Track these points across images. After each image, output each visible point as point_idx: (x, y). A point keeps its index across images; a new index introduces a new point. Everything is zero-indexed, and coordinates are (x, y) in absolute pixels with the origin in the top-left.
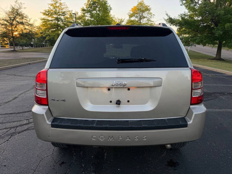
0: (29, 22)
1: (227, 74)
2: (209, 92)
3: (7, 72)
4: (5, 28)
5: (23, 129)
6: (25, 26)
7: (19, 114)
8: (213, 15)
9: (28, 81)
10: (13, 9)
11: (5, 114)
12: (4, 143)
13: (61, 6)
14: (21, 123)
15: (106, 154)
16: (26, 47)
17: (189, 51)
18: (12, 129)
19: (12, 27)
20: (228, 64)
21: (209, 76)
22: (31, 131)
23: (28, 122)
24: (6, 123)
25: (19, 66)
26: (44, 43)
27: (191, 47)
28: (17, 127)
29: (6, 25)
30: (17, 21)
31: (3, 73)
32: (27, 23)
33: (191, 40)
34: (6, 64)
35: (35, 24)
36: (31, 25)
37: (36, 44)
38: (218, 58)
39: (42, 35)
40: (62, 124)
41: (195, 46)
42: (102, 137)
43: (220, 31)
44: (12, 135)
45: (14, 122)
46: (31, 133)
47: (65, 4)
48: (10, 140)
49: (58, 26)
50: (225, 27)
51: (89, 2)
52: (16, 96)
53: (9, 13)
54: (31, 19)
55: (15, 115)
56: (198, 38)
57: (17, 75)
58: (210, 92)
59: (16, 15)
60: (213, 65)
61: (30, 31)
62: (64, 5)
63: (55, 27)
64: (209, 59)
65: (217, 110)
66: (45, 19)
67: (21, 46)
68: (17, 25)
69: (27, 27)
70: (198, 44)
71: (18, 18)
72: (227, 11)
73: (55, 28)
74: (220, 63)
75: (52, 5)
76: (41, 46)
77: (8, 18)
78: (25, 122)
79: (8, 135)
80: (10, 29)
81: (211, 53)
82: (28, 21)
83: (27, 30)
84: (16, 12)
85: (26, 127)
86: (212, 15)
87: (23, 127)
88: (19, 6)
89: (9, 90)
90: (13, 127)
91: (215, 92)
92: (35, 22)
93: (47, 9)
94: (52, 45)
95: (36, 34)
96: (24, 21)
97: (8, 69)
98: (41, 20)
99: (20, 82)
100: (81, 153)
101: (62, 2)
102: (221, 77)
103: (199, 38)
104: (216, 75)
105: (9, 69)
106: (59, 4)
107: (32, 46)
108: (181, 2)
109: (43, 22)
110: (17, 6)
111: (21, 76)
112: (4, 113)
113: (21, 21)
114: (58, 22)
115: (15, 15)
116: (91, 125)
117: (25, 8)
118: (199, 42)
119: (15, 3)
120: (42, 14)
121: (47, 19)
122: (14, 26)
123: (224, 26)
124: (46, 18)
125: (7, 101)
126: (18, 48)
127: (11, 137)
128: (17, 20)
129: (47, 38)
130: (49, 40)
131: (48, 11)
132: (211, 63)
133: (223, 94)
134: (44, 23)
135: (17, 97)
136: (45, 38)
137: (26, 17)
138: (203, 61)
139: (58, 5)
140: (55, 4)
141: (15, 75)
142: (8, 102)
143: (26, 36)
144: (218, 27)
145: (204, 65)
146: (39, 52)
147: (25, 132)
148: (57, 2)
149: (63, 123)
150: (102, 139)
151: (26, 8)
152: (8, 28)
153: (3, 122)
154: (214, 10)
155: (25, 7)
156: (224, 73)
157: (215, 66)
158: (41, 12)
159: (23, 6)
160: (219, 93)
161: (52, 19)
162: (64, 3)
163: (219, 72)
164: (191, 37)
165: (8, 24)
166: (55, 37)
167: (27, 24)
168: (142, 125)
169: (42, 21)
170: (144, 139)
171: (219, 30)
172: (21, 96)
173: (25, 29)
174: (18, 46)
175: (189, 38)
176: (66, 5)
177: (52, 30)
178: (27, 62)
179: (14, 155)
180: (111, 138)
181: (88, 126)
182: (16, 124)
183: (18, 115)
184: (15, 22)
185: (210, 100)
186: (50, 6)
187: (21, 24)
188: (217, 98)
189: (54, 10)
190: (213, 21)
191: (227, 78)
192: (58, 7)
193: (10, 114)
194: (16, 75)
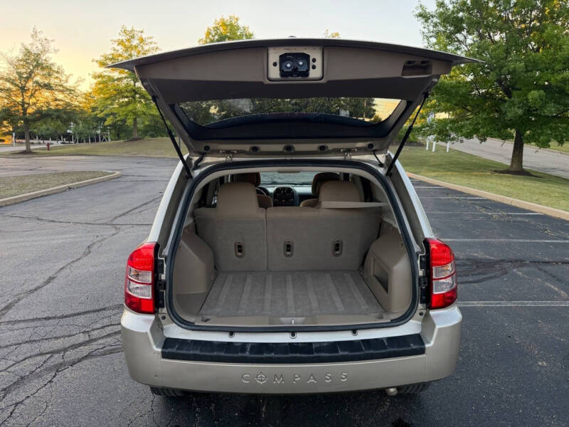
0: (65, 85)
1: (533, 210)
2: (490, 260)
3: (19, 210)
4: (6, 98)
5: (79, 356)
6: (56, 93)
7: (64, 319)
8: (500, 71)
9: (72, 236)
10: (28, 53)
11: (33, 320)
12: (44, 389)
13: (142, 44)
14: (73, 340)
15: (264, 409)
16: (55, 140)
17: (448, 151)
18: (56, 356)
19: (23, 96)
20: (538, 184)
21: (492, 216)
22: (99, 358)
23: (87, 339)
24: (39, 341)
25: (46, 196)
26: (99, 132)
27: (453, 143)
28: (65, 350)
29: (8, 90)
30: (37, 82)
31: (9, 213)
32: (60, 86)
33: (451, 128)
34: (14, 191)
35: (79, 88)
36: (71, 91)
37: (80, 134)
38: (517, 169)
39: (97, 114)
40: (184, 352)
41: (462, 141)
42: (261, 377)
43: (516, 109)
44: (58, 368)
45: (57, 338)
46: (98, 364)
47: (153, 40)
48: (54, 380)
49: (136, 93)
50: (527, 99)
51: (210, 36)
52: (51, 274)
53: (17, 64)
54: (71, 77)
55: (57, 321)
56: (468, 122)
57: (45, 218)
58: (492, 258)
59: (34, 67)
60: (502, 188)
61: (68, 104)
62: (151, 43)
63: (129, 95)
64: (496, 171)
65: (504, 304)
66: (104, 76)
67: (43, 137)
68: (36, 90)
69: (60, 96)
70: (469, 136)
71: (38, 74)
72: (531, 63)
73: (127, 97)
74: (521, 182)
75: (121, 43)
76: (92, 141)
77: (15, 74)
78: (82, 338)
79: (49, 370)
80: (20, 100)
81: (501, 155)
82: (62, 82)
83: (61, 103)
84: (35, 60)
85: (85, 350)
86: (497, 71)
87: (78, 350)
88: (42, 46)
89: (32, 260)
90: (58, 352)
91: (502, 258)
92: (80, 83)
93: (109, 52)
94: (118, 135)
95: (82, 112)
96: (53, 81)
97: (19, 203)
98: (95, 77)
99: (53, 237)
100: (212, 408)
101: (144, 36)
102: (519, 219)
103: (470, 124)
104: (509, 215)
105: (23, 202)
106: (138, 42)
107: (69, 137)
108: (426, 40)
109: (99, 84)
110: (37, 47)
111: (53, 221)
112: (31, 317)
113: (46, 82)
114: (135, 82)
115: (31, 68)
116: (240, 355)
117: (56, 51)
118: (471, 132)
119: (31, 41)
120: (97, 65)
121: (109, 77)
122: (29, 94)
123: (524, 98)
124: (105, 74)
125: (32, 287)
126: (36, 145)
127: (55, 374)
128: (37, 78)
129: (109, 122)
130: (113, 126)
131: (111, 57)
132: (499, 182)
133: (519, 262)
134: (101, 86)
135: (54, 278)
136: (104, 120)
137: (57, 72)
138: (481, 176)
139: (135, 42)
140: (128, 40)
141: (39, 219)
142: (36, 289)
143: (58, 117)
144: (513, 99)
145: (482, 188)
146: (89, 155)
147: (86, 362)
148: (133, 37)
149: (186, 350)
150: (261, 381)
151: (58, 50)
152: (13, 98)
153: (32, 338)
154: (502, 61)
155: (56, 48)
156: (527, 208)
157: (507, 190)
158: (93, 61)
159: (52, 46)
160: (512, 262)
161: (120, 76)
162: (151, 38)
163: (518, 206)
164: (452, 121)
165: (14, 88)
166: (129, 117)
167: (61, 88)
168: (338, 352)
169: (95, 81)
170: (343, 378)
171: (514, 105)
172: (63, 273)
173: (56, 100)
174: (35, 138)
175: (446, 124)
176: (155, 43)
177: (121, 101)
178: (63, 184)
179: (71, 414)
180: (279, 379)
181: (235, 355)
182: (61, 343)
183: (63, 321)
184: (30, 85)
185: (491, 278)
186: (115, 45)
187: (47, 89)
188: (506, 273)
189: (126, 55)
190: (501, 85)
191: (533, 223)
192: (136, 47)
193: (45, 319)
194: (42, 220)
